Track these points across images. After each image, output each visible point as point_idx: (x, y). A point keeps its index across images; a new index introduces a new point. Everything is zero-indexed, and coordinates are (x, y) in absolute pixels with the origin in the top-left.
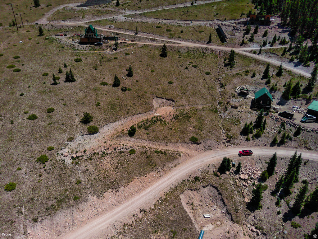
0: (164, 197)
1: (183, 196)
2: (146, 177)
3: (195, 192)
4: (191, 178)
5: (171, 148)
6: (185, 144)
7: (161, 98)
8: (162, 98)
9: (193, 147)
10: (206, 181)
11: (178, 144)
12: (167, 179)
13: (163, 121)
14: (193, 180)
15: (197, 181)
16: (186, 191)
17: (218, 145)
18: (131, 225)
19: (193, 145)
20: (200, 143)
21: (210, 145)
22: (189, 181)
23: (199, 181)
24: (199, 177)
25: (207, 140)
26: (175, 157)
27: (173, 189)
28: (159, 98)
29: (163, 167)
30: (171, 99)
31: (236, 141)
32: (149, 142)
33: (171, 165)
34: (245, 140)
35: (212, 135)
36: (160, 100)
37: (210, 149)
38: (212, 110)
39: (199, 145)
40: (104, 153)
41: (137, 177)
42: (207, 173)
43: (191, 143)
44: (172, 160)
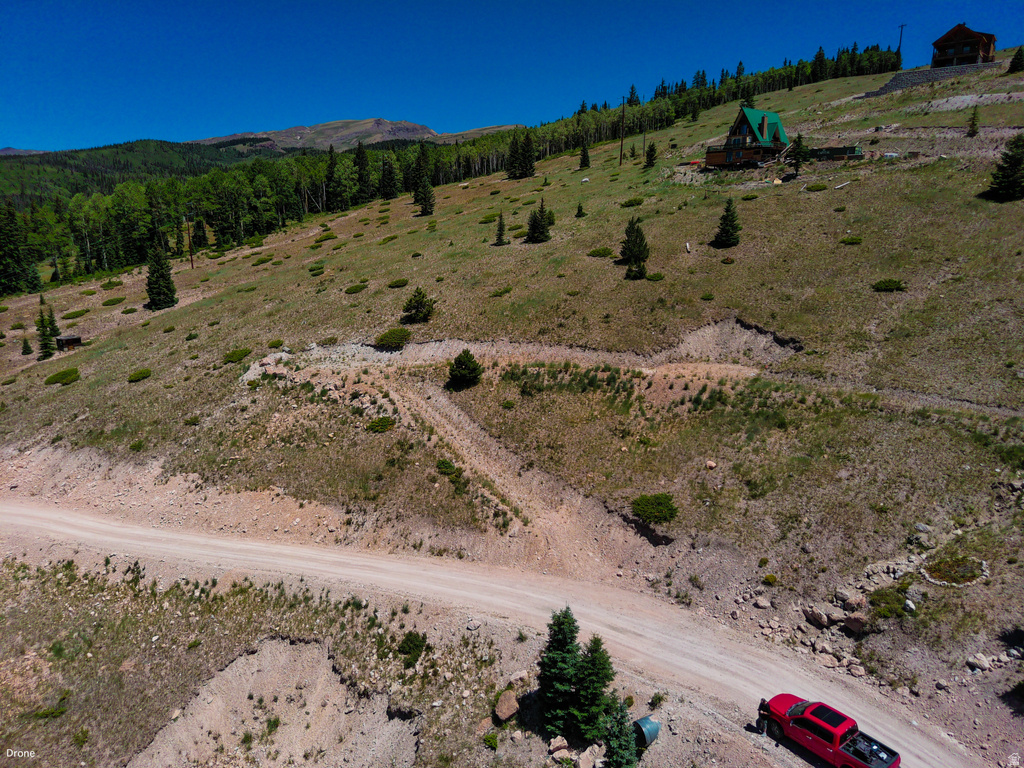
0: (223, 589)
1: (283, 659)
2: (301, 506)
3: (338, 694)
4: (394, 626)
5: (520, 490)
6: (597, 510)
7: (756, 327)
8: (761, 331)
9: (621, 540)
10: (430, 690)
11: (568, 494)
12: (336, 560)
13: (630, 394)
14: (393, 639)
15: (403, 656)
16: (311, 652)
17: (756, 605)
18: (72, 579)
19: (631, 532)
20: (668, 541)
21: (703, 580)
22: (373, 622)
23: (409, 665)
24: (429, 648)
25: (720, 545)
26: (476, 520)
27: (282, 594)
28: (748, 327)
29: (389, 520)
30: (793, 340)
31: (915, 659)
32: (478, 430)
33: (425, 533)
34: (1003, 688)
35: (784, 537)
36: (747, 335)
37: (683, 600)
38: (982, 441)
39: (651, 550)
40: (324, 392)
41: (281, 491)
42: (481, 663)
43: (625, 518)
44: (450, 525)
